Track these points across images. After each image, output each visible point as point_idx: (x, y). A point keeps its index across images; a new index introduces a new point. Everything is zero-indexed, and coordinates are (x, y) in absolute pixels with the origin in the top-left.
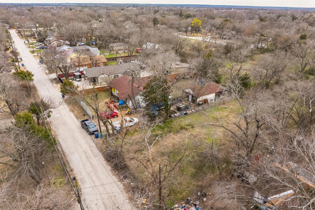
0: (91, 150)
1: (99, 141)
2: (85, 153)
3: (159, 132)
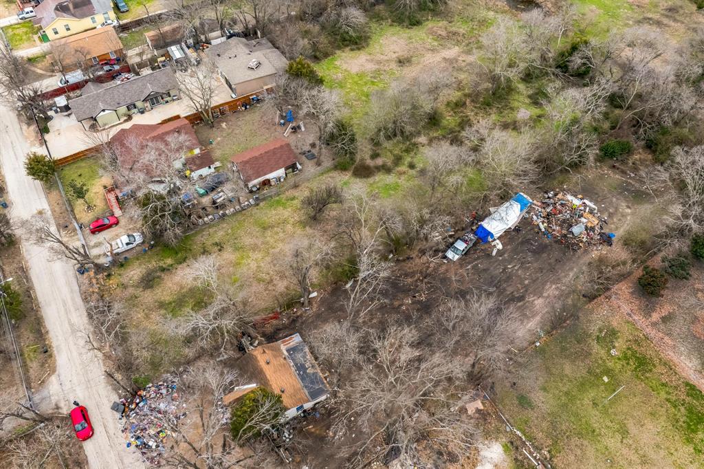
1: (85, 279)
2: (65, 304)
3: (169, 261)
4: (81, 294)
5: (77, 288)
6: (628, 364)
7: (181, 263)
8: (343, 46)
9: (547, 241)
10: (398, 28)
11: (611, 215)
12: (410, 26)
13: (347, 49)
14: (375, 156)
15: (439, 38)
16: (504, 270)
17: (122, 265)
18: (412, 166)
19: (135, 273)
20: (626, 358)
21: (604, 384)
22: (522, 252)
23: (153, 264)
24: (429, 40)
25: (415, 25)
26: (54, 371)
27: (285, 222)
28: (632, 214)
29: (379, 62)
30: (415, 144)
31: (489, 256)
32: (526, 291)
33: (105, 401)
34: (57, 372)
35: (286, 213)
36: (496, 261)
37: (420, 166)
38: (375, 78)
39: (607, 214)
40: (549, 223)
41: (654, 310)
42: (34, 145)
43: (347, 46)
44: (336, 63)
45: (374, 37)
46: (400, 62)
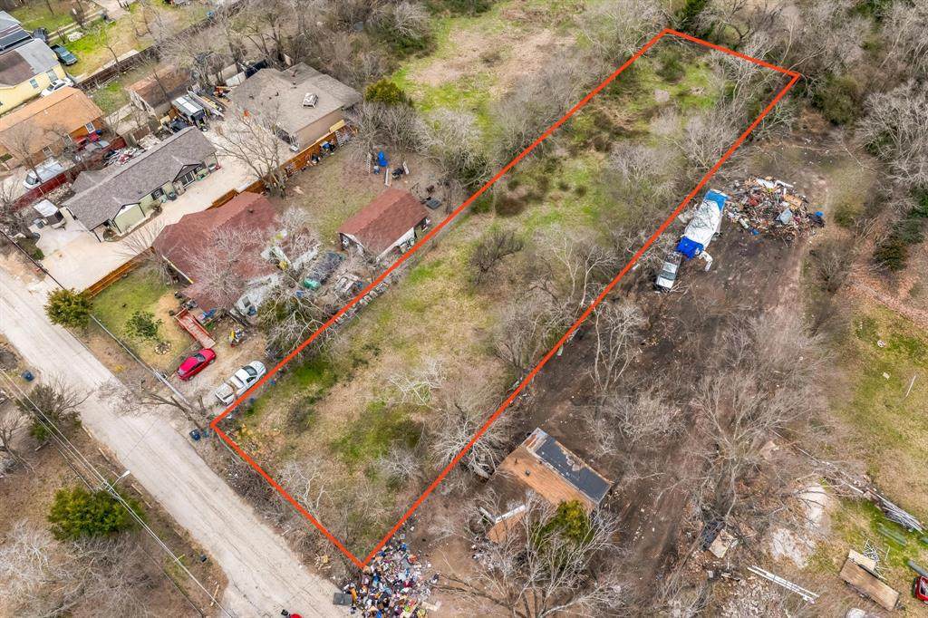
1: (205, 445)
3: (315, 387)
4: (211, 467)
5: (199, 461)
6: (900, 352)
7: (332, 385)
8: (405, 55)
9: (755, 239)
10: (463, 19)
11: (807, 192)
12: (478, 14)
13: (412, 57)
14: (513, 186)
15: (519, 22)
16: (726, 284)
17: (251, 411)
18: (564, 187)
19: (274, 416)
20: (896, 347)
21: (887, 381)
22: (736, 258)
23: (295, 397)
24: (508, 27)
25: (482, 11)
26: (225, 582)
27: (443, 295)
28: (828, 185)
29: (461, 67)
30: (554, 160)
31: (702, 272)
32: (760, 302)
33: (319, 597)
34: (231, 583)
35: (439, 284)
36: (712, 277)
37: (574, 185)
38: (465, 87)
39: (803, 191)
40: (750, 216)
41: (898, 286)
42: (30, 281)
43: (411, 53)
44: (406, 78)
45: (439, 36)
46: (487, 61)
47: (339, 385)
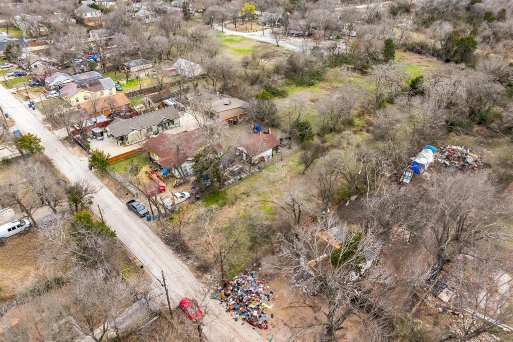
0: (148, 236)
1: (153, 223)
2: (143, 239)
3: (214, 206)
7: (223, 206)
10: (302, 88)
11: (481, 155)
12: (309, 86)
15: (328, 90)
24: (324, 91)
28: (493, 153)
40: (450, 160)
43: (276, 96)
45: (290, 92)
46: (312, 101)
47: (227, 206)
